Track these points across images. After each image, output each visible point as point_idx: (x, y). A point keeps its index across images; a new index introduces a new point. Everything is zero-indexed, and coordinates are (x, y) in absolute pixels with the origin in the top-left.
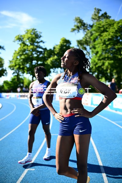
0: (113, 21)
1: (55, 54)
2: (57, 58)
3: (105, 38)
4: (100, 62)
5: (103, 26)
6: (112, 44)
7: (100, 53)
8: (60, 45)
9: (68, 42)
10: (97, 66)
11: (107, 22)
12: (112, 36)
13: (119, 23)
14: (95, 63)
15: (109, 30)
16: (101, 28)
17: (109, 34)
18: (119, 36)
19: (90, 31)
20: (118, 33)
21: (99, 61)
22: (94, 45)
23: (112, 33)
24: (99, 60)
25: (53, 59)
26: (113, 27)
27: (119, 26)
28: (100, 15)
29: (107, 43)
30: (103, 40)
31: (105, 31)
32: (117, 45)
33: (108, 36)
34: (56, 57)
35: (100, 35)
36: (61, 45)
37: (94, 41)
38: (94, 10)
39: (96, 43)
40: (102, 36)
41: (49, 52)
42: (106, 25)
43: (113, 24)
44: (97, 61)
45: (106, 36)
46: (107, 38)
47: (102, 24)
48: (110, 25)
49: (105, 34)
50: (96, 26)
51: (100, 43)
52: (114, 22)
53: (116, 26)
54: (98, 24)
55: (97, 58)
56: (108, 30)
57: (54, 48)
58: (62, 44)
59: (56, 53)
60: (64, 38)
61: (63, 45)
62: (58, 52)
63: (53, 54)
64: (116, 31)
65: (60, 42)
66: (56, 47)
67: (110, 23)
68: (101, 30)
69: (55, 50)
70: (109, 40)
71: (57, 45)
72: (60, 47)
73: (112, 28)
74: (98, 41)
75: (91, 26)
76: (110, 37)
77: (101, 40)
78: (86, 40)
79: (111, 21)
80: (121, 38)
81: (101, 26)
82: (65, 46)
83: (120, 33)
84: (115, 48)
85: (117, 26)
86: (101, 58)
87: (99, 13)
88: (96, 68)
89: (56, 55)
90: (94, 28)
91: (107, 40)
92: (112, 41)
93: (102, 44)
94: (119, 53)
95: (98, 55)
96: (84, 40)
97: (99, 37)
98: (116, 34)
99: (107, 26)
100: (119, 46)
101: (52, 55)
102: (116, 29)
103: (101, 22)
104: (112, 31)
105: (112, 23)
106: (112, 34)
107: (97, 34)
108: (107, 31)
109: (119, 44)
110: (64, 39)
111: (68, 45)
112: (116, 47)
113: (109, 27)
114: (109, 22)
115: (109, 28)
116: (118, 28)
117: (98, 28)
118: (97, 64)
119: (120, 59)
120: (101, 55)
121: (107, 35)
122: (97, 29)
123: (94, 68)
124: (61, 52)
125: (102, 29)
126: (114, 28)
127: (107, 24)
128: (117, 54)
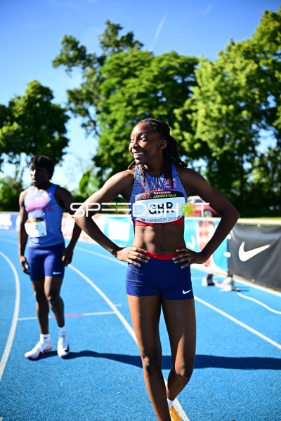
0: (149, 56)
1: (12, 121)
2: (18, 129)
3: (132, 90)
4: (120, 145)
5: (128, 63)
6: (145, 104)
7: (120, 124)
8: (27, 98)
9: (47, 92)
10: (113, 153)
11: (135, 56)
12: (145, 88)
13: (161, 60)
14: (108, 147)
15: (141, 74)
16: (123, 67)
17: (141, 84)
18: (162, 89)
19: (98, 70)
20: (159, 82)
21: (118, 143)
22: (109, 104)
23: (148, 80)
24: (117, 139)
25: (9, 131)
26: (149, 69)
27: (162, 68)
28: (119, 38)
29: (137, 102)
30: (127, 95)
31: (130, 74)
32: (157, 109)
33: (138, 87)
34: (16, 126)
35: (120, 83)
36: (29, 97)
37: (108, 94)
38: (106, 27)
39: (110, 101)
40: (124, 85)
42: (135, 62)
43: (149, 61)
44: (112, 141)
45: (134, 87)
46: (135, 90)
47: (126, 60)
48: (143, 63)
49: (131, 82)
50: (111, 61)
51: (119, 102)
52: (150, 57)
53: (155, 68)
54: (117, 58)
55: (113, 135)
56: (137, 73)
57: (12, 104)
58: (32, 95)
59: (17, 115)
60: (36, 81)
61: (34, 97)
62: (22, 113)
63: (8, 118)
64: (155, 77)
65: (27, 92)
66: (15, 101)
67: (143, 59)
68: (123, 72)
69: (14, 108)
70: (140, 95)
71: (19, 98)
72: (26, 101)
73: (148, 71)
74: (117, 96)
75: (101, 60)
76: (142, 90)
77: (123, 94)
78: (89, 93)
79: (144, 54)
80: (164, 95)
81: (122, 64)
82: (40, 100)
83: (163, 82)
84: (151, 116)
85: (158, 67)
86: (122, 135)
87: (116, 33)
88: (110, 156)
89: (18, 120)
90: (107, 66)
91: (135, 96)
92: (145, 100)
93: (125, 104)
95: (116, 128)
96: (84, 91)
97: (117, 86)
98: (155, 85)
99: (136, 65)
100: (161, 110)
101: (7, 121)
102: (156, 73)
103: (122, 54)
104: (146, 78)
105: (147, 59)
106: (146, 83)
107: (114, 80)
108: (136, 76)
109: (161, 107)
110: (35, 84)
111: (45, 100)
112: (155, 113)
113: (141, 67)
114: (140, 57)
115: (141, 70)
116: (159, 72)
117: (116, 67)
118: (112, 148)
120: (122, 128)
121: (137, 84)
122: (113, 69)
123: (106, 157)
124: (28, 116)
125: (125, 70)
126: (152, 71)
127: (134, 59)
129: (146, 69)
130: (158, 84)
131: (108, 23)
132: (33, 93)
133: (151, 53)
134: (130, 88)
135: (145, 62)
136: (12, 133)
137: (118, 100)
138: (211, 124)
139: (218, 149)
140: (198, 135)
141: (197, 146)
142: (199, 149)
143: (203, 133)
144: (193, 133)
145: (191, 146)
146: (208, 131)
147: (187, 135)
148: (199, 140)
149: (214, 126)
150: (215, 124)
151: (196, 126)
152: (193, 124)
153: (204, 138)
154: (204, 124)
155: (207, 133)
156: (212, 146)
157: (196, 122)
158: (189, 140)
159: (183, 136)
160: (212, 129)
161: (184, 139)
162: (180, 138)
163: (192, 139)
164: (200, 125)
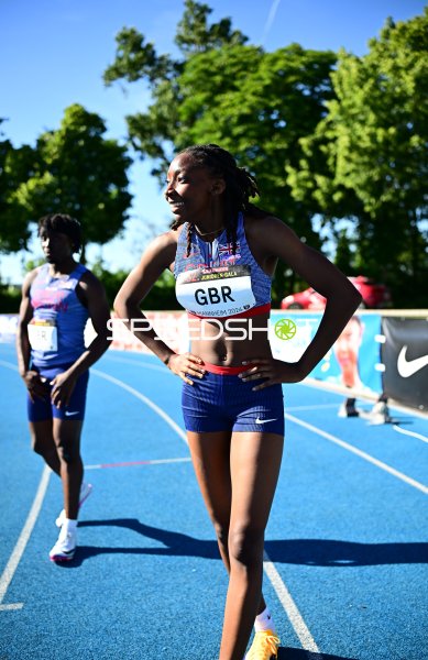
0: (255, 54)
1: (44, 168)
2: (52, 183)
3: (230, 111)
5: (221, 69)
6: (252, 133)
8: (64, 133)
9: (95, 122)
11: (233, 56)
12: (252, 107)
13: (274, 60)
15: (243, 85)
16: (214, 74)
17: (243, 101)
18: (277, 107)
19: (174, 83)
20: (273, 96)
22: (193, 136)
23: (254, 94)
25: (37, 186)
26: (256, 76)
27: (276, 73)
28: (207, 27)
29: (238, 130)
30: (222, 120)
31: (227, 86)
32: (271, 140)
33: (240, 106)
34: (48, 177)
35: (211, 102)
36: (68, 130)
37: (191, 122)
38: (186, 9)
39: (195, 130)
40: (217, 104)
41: (20, 157)
42: (233, 65)
43: (256, 63)
45: (233, 105)
46: (235, 111)
47: (219, 62)
48: (246, 67)
49: (228, 97)
50: (195, 67)
51: (211, 132)
52: (257, 56)
53: (265, 73)
54: (204, 61)
56: (237, 83)
57: (41, 143)
58: (72, 128)
59: (49, 161)
60: (77, 105)
61: (75, 131)
62: (57, 157)
63: (36, 166)
64: (267, 88)
65: (65, 122)
66: (47, 138)
67: (245, 60)
68: (214, 83)
69: (45, 150)
70: (243, 119)
71: (52, 133)
72: (63, 138)
73: (254, 80)
74: (207, 121)
75: (180, 68)
76: (246, 110)
77: (216, 119)
78: (161, 118)
79: (248, 52)
80: (281, 117)
81: (213, 69)
82: (85, 136)
83: (279, 95)
84: (261, 152)
85: (270, 71)
87: (203, 21)
89: (53, 169)
90: (190, 75)
91: (235, 120)
92: (251, 126)
93: (218, 135)
94: (276, 170)
96: (154, 117)
97: (206, 107)
98: (266, 101)
99: (234, 70)
100: (278, 142)
101: (35, 170)
102: (268, 82)
103: (212, 54)
104: (252, 90)
105: (252, 60)
106: (252, 99)
107: (200, 97)
108: (235, 89)
109: (276, 137)
110: (77, 109)
111: (93, 134)
112: (268, 146)
113: (243, 73)
114: (240, 56)
115: (243, 78)
116: (273, 79)
117: (203, 75)
119: (280, 188)
121: (236, 101)
122: (199, 78)
124: (67, 160)
125: (218, 79)
126: (260, 79)
127: (232, 60)
128: (270, 172)
129: (250, 76)
130: (271, 100)
131: (190, 4)
132: (73, 124)
133: (260, 50)
134: (227, 107)
135: (248, 65)
136: (43, 189)
137: (207, 128)
138: (360, 160)
139: (373, 200)
140: (339, 179)
141: (337, 196)
142: (341, 200)
143: (347, 174)
144: (331, 175)
145: (328, 197)
146: (354, 171)
147: (321, 180)
148: (341, 187)
149: (364, 164)
150: (366, 159)
151: (335, 164)
152: (330, 162)
153: (349, 183)
154: (348, 160)
155: (353, 175)
156: (361, 195)
157: (335, 157)
158: (325, 188)
159: (315, 182)
160: (361, 168)
161: (316, 187)
162: (310, 185)
163: (330, 186)
164: (341, 162)
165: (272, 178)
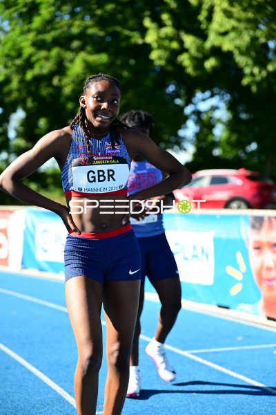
86: (48, 37)
94: (131, 23)
95: (37, 22)
119: (136, 46)
128: (124, 24)
138: (243, 15)
139: (256, 70)
140: (213, 40)
141: (210, 63)
142: (214, 69)
143: (225, 34)
144: (203, 35)
145: (198, 63)
146: (234, 29)
147: (189, 40)
148: (216, 51)
149: (248, 21)
150: (250, 15)
151: (209, 19)
152: (202, 17)
153: (227, 45)
154: (228, 14)
155: (232, 35)
156: (241, 60)
157: (211, 11)
158: (193, 51)
159: (181, 42)
160: (242, 26)
161: (183, 50)
162: (175, 45)
163: (200, 49)
164: (218, 16)
165: (127, 32)
